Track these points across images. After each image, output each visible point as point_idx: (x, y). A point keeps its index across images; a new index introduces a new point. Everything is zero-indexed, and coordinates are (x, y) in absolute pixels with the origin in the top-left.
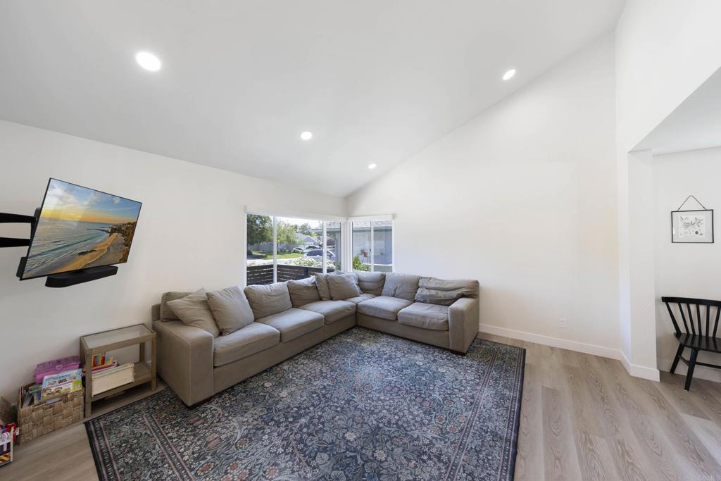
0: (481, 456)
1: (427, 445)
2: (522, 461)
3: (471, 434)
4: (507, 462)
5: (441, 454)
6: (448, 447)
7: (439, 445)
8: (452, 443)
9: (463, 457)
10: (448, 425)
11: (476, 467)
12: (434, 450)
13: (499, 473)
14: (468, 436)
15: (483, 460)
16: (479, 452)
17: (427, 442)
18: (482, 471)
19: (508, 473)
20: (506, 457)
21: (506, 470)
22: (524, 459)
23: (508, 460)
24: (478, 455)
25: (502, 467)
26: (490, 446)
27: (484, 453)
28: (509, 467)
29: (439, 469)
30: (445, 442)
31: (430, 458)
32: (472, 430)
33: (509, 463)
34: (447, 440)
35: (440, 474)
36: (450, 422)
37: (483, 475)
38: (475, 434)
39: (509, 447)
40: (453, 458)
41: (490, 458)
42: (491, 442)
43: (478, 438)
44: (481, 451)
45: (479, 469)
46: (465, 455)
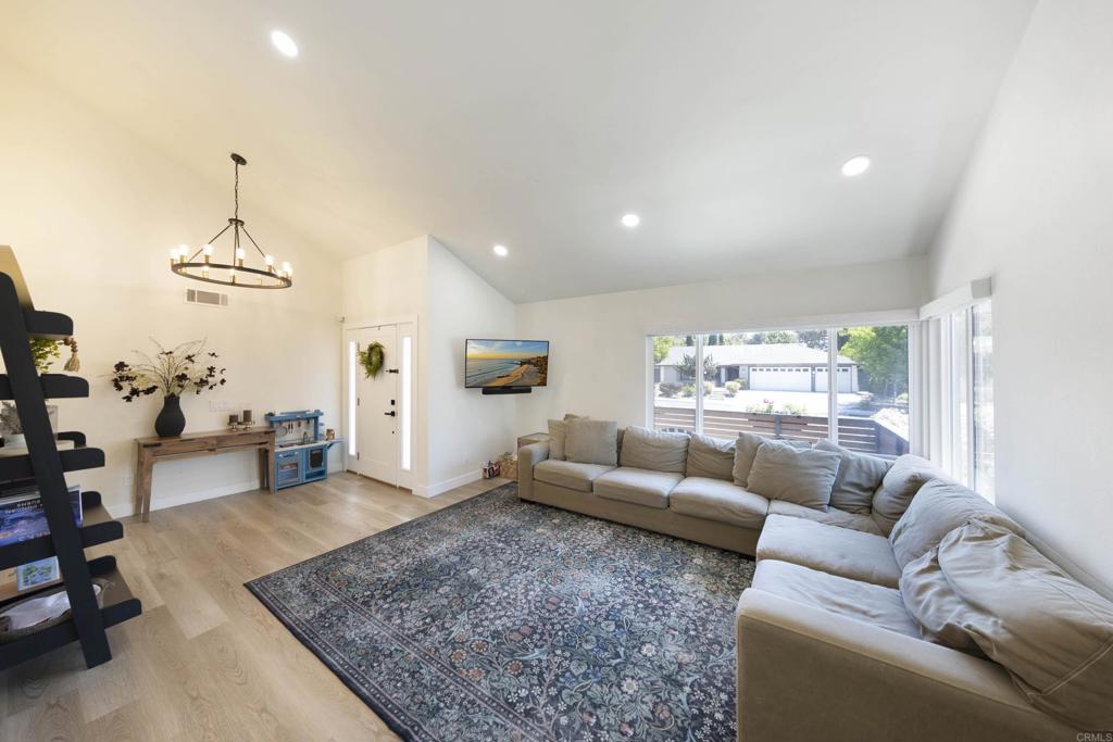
0: (406, 675)
1: (443, 624)
2: (376, 730)
3: (443, 676)
4: (383, 704)
5: (426, 634)
6: (433, 644)
7: (439, 636)
8: (437, 650)
9: (413, 655)
10: (468, 652)
11: (396, 663)
12: (434, 629)
13: (376, 686)
14: (442, 671)
15: (399, 675)
16: (412, 674)
17: (447, 625)
18: (389, 668)
19: (371, 697)
20: (390, 706)
21: (374, 696)
22: (378, 734)
23: (386, 706)
24: (409, 671)
25: (381, 694)
26: (415, 694)
27: (408, 680)
28: (376, 702)
29: (409, 629)
30: (440, 643)
31: (425, 624)
32: (448, 681)
33: (380, 705)
34: (443, 644)
35: (404, 629)
36: (473, 656)
37: (383, 666)
38: (443, 681)
39: (403, 721)
40: (416, 644)
41: (399, 685)
42: (420, 697)
43: (434, 683)
44: (413, 678)
45: (391, 666)
46: (415, 658)
